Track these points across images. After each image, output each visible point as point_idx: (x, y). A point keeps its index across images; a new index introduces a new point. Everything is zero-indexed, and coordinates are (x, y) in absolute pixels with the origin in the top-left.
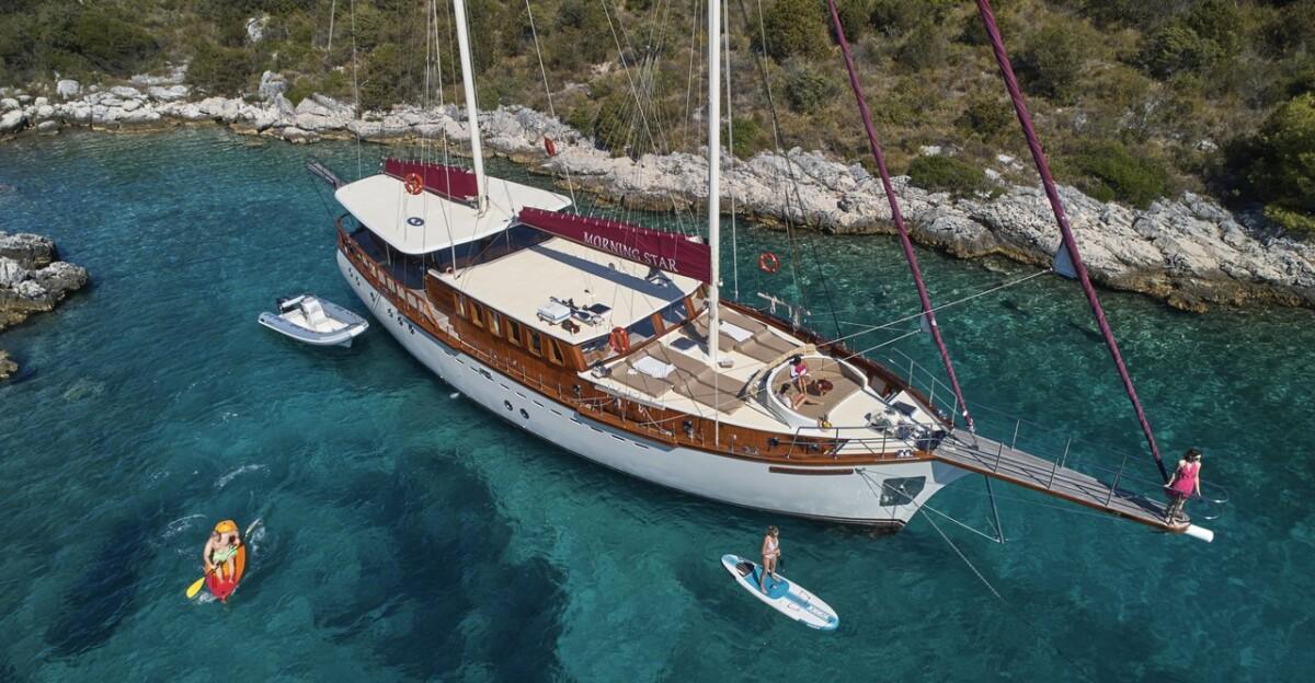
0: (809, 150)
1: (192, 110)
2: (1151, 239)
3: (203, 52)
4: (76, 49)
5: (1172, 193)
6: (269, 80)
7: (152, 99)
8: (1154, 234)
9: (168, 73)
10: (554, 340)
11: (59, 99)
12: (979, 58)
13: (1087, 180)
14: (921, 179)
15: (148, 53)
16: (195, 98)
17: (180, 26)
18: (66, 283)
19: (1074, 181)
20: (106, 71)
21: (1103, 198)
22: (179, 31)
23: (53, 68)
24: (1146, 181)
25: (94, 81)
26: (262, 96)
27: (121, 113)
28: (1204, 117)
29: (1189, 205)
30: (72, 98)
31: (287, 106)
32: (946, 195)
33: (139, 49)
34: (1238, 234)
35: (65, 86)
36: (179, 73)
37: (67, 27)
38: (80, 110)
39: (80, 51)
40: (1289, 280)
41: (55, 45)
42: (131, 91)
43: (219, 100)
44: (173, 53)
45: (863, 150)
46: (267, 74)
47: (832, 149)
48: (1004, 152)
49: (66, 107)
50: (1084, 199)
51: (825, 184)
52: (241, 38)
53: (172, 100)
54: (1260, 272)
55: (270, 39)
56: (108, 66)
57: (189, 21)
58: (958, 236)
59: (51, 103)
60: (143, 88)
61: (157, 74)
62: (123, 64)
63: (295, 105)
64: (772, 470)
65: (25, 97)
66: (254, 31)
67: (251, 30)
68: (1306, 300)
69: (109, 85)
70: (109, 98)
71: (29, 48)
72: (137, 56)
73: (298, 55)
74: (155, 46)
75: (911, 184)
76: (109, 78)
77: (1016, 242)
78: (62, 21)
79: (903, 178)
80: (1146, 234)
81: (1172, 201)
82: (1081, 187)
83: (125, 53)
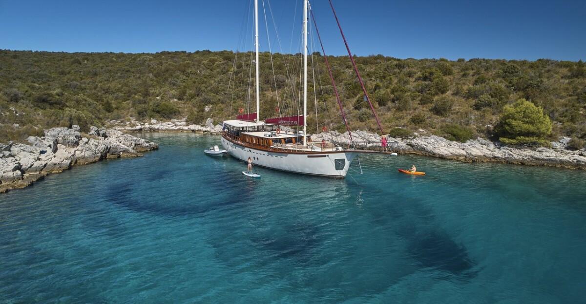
0: (362, 130)
1: (186, 128)
2: (463, 149)
3: (192, 113)
4: (158, 112)
5: (474, 138)
6: (209, 121)
7: (175, 125)
8: (464, 148)
9: (181, 119)
10: (268, 139)
11: (151, 124)
12: (423, 108)
13: (446, 135)
14: (393, 135)
15: (177, 114)
16: (188, 125)
17: (186, 108)
18: (154, 146)
19: (443, 136)
20: (165, 118)
21: (451, 140)
22: (186, 109)
23: (151, 117)
24: (465, 134)
25: (161, 120)
26: (206, 125)
27: (167, 128)
28: (489, 119)
29: (479, 141)
30: (154, 124)
31: (213, 126)
32: (400, 139)
33: (175, 112)
34: (492, 146)
35: (153, 121)
36: (184, 119)
37: (157, 106)
38: (156, 127)
39: (159, 113)
40: (504, 157)
41: (153, 111)
42: (170, 123)
43: (194, 125)
44: (184, 114)
45: (378, 129)
46: (209, 119)
47: (369, 130)
48: (422, 129)
49: (152, 126)
50: (445, 140)
51: (365, 139)
52: (203, 111)
53: (181, 125)
54: (496, 155)
55: (211, 110)
56: (166, 117)
57: (189, 107)
58: (401, 148)
59: (149, 124)
60: (173, 123)
61: (178, 119)
62: (170, 116)
63: (215, 126)
64: (308, 157)
65: (142, 123)
66: (207, 109)
67: (206, 109)
68: (508, 161)
69: (164, 122)
70: (164, 124)
71: (146, 111)
72: (174, 114)
73: (218, 114)
74: (179, 112)
75: (390, 136)
76: (165, 120)
77: (419, 150)
78: (156, 104)
79: (388, 135)
80: (462, 148)
81: (474, 140)
82: (445, 137)
83: (171, 113)
